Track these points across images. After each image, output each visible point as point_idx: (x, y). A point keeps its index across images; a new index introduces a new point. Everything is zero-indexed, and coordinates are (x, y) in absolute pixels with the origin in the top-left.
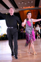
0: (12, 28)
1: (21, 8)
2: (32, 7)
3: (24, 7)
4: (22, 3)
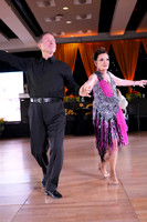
0: (47, 100)
3: (63, 34)
4: (58, 19)
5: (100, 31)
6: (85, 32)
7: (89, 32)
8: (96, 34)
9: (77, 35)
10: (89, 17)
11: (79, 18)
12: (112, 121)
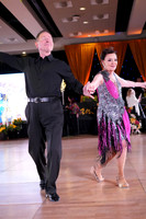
1: (72, 35)
2: (106, 33)
3: (80, 34)
4: (75, 19)
5: (117, 30)
6: (102, 31)
7: (106, 31)
8: (113, 34)
9: (94, 35)
10: (106, 17)
11: (96, 18)
12: (119, 122)
